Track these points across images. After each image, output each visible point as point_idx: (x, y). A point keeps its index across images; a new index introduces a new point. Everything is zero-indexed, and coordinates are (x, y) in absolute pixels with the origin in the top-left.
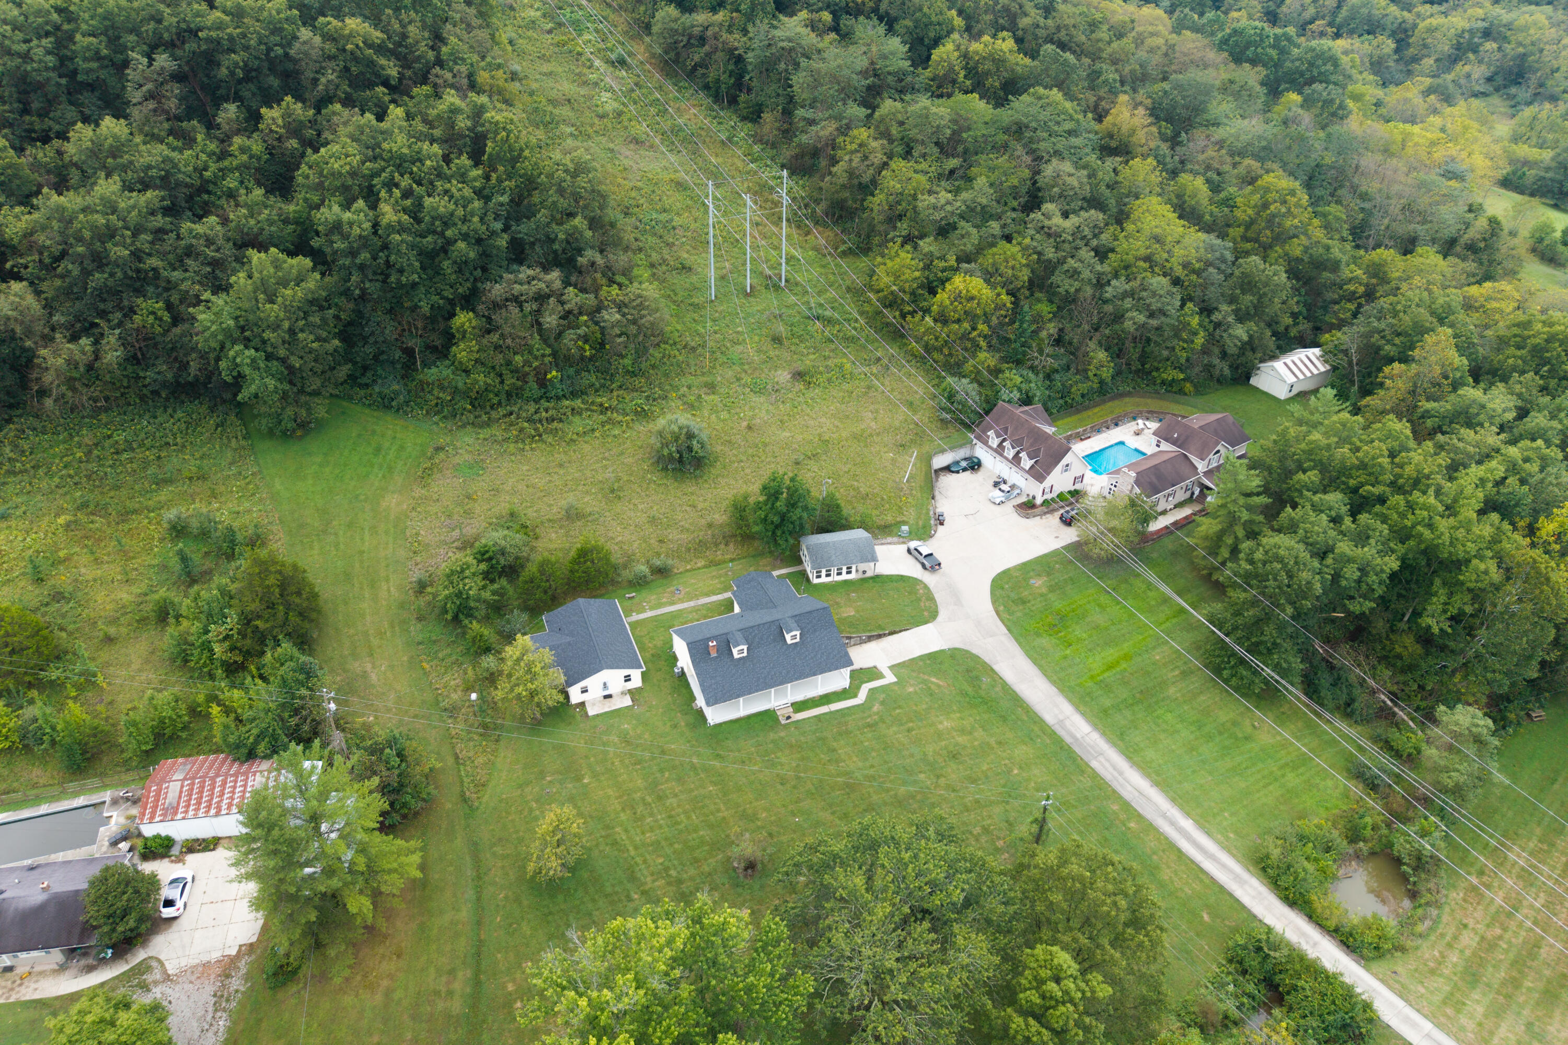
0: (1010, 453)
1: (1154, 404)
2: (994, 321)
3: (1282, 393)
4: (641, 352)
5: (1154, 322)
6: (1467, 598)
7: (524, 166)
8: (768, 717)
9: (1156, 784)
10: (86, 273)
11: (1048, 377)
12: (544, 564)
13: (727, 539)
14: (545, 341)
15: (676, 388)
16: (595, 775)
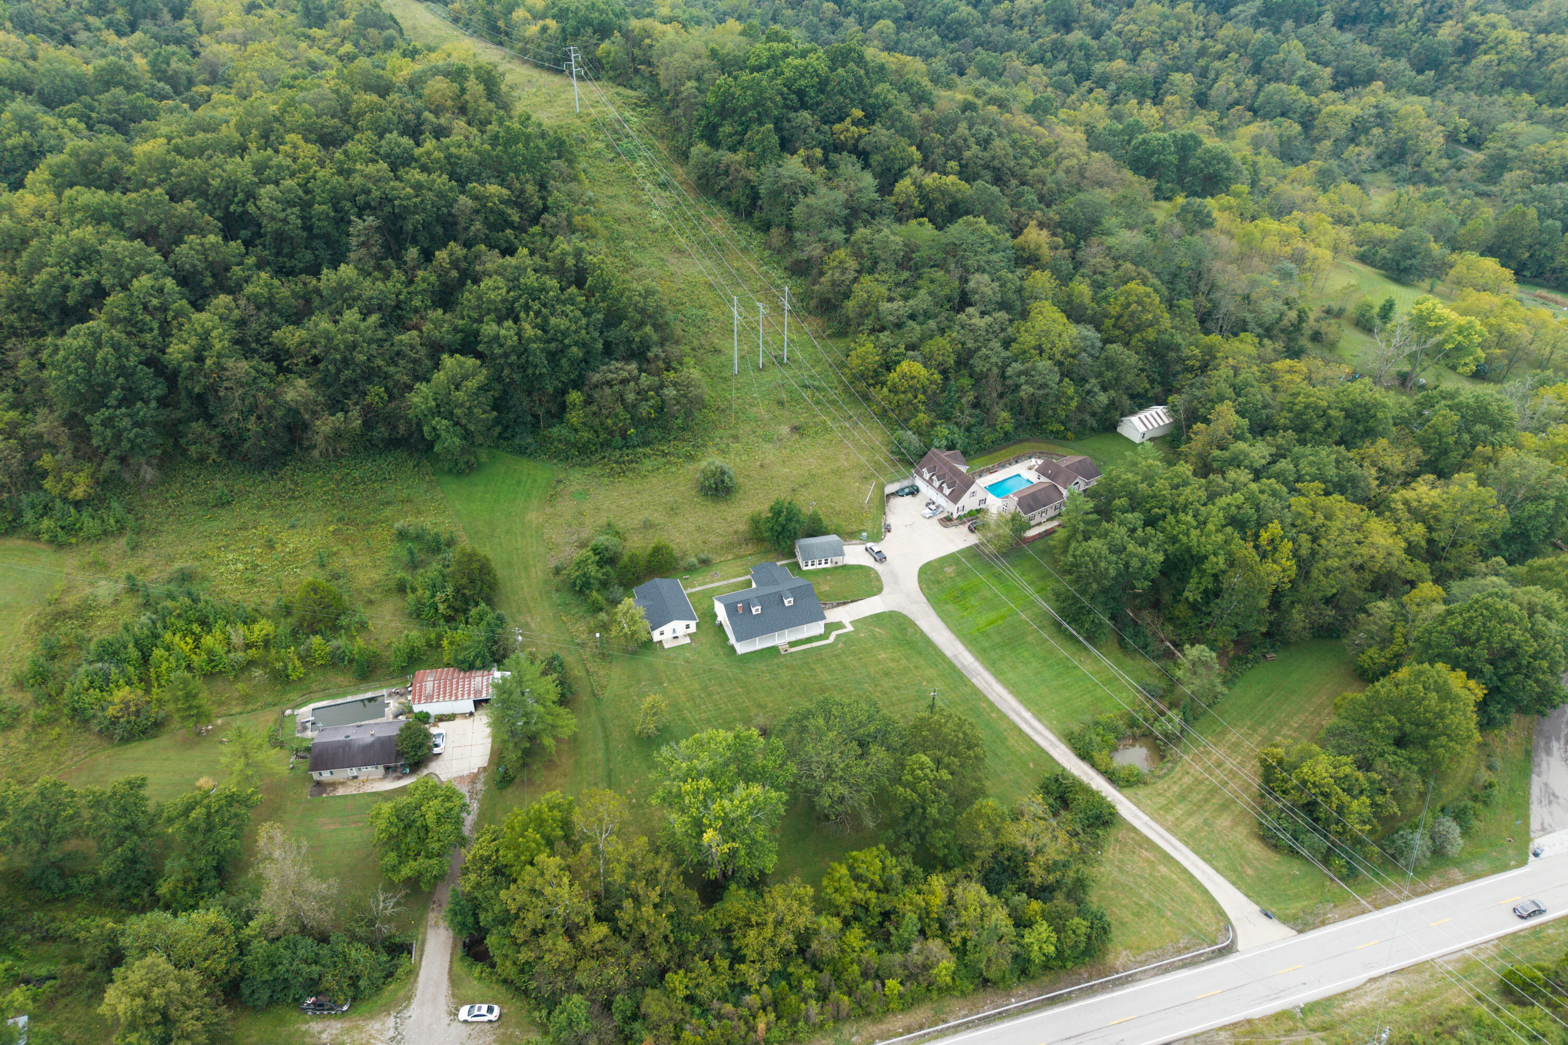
0: (937, 484)
1: (1044, 447)
2: (930, 392)
3: (1137, 439)
4: (688, 414)
5: (1041, 392)
6: (1211, 579)
7: (613, 292)
8: (774, 650)
9: (1011, 692)
10: (339, 371)
11: (968, 430)
12: (632, 558)
13: (747, 541)
14: (625, 408)
15: (712, 439)
16: (670, 682)
